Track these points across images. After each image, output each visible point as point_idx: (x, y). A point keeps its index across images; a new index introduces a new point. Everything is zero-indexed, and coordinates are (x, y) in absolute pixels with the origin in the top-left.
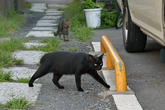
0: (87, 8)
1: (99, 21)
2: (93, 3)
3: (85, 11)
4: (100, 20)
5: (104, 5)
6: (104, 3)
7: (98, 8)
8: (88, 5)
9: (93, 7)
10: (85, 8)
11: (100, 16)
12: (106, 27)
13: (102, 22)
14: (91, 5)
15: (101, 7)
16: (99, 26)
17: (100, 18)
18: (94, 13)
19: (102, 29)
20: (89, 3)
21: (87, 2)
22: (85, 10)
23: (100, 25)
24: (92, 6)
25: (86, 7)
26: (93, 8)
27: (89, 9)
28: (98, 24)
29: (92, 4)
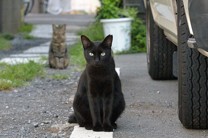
0: (105, 18)
1: (127, 40)
2: (117, 8)
3: (102, 23)
4: (128, 38)
5: (136, 13)
6: (136, 9)
7: (124, 17)
8: (108, 11)
9: (116, 15)
10: (102, 18)
11: (129, 32)
12: (139, 50)
13: (133, 41)
14: (113, 12)
15: (131, 15)
16: (127, 48)
17: (130, 35)
18: (118, 26)
19: (133, 53)
20: (109, 9)
21: (106, 6)
22: (103, 21)
23: (129, 46)
24: (115, 13)
25: (105, 15)
26: (115, 18)
27: (109, 18)
28: (126, 45)
29: (114, 10)
